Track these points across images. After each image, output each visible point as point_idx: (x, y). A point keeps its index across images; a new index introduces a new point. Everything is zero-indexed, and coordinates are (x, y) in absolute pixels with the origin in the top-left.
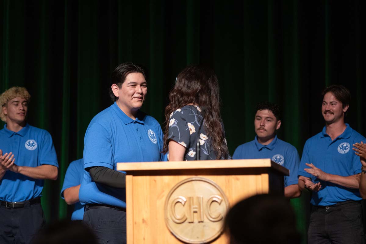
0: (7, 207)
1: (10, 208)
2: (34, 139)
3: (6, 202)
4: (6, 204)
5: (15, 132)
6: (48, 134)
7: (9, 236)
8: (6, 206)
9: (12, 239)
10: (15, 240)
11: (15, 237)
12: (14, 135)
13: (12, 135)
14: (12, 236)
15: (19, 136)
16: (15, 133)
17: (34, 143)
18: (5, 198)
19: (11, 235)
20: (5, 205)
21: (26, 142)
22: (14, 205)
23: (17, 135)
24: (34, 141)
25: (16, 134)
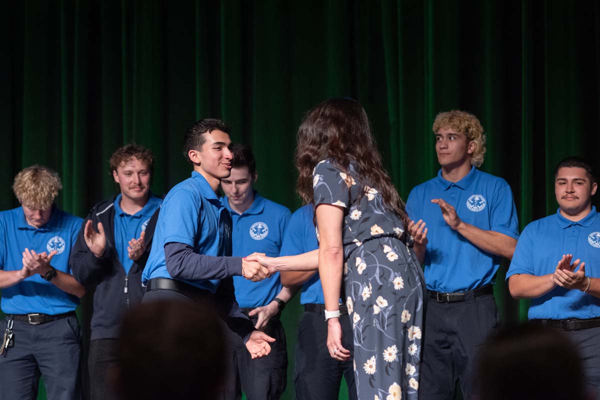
0: (438, 301)
1: (444, 302)
2: (482, 195)
3: (438, 294)
4: (438, 296)
5: (453, 183)
6: (505, 186)
7: (442, 346)
8: (437, 299)
9: (447, 352)
10: (451, 353)
11: (452, 347)
12: (452, 188)
13: (449, 188)
14: (449, 347)
15: (459, 189)
16: (452, 185)
17: (480, 200)
18: (435, 287)
19: (446, 345)
20: (436, 297)
21: (468, 198)
22: (449, 298)
23: (456, 188)
24: (481, 197)
25: (455, 186)
